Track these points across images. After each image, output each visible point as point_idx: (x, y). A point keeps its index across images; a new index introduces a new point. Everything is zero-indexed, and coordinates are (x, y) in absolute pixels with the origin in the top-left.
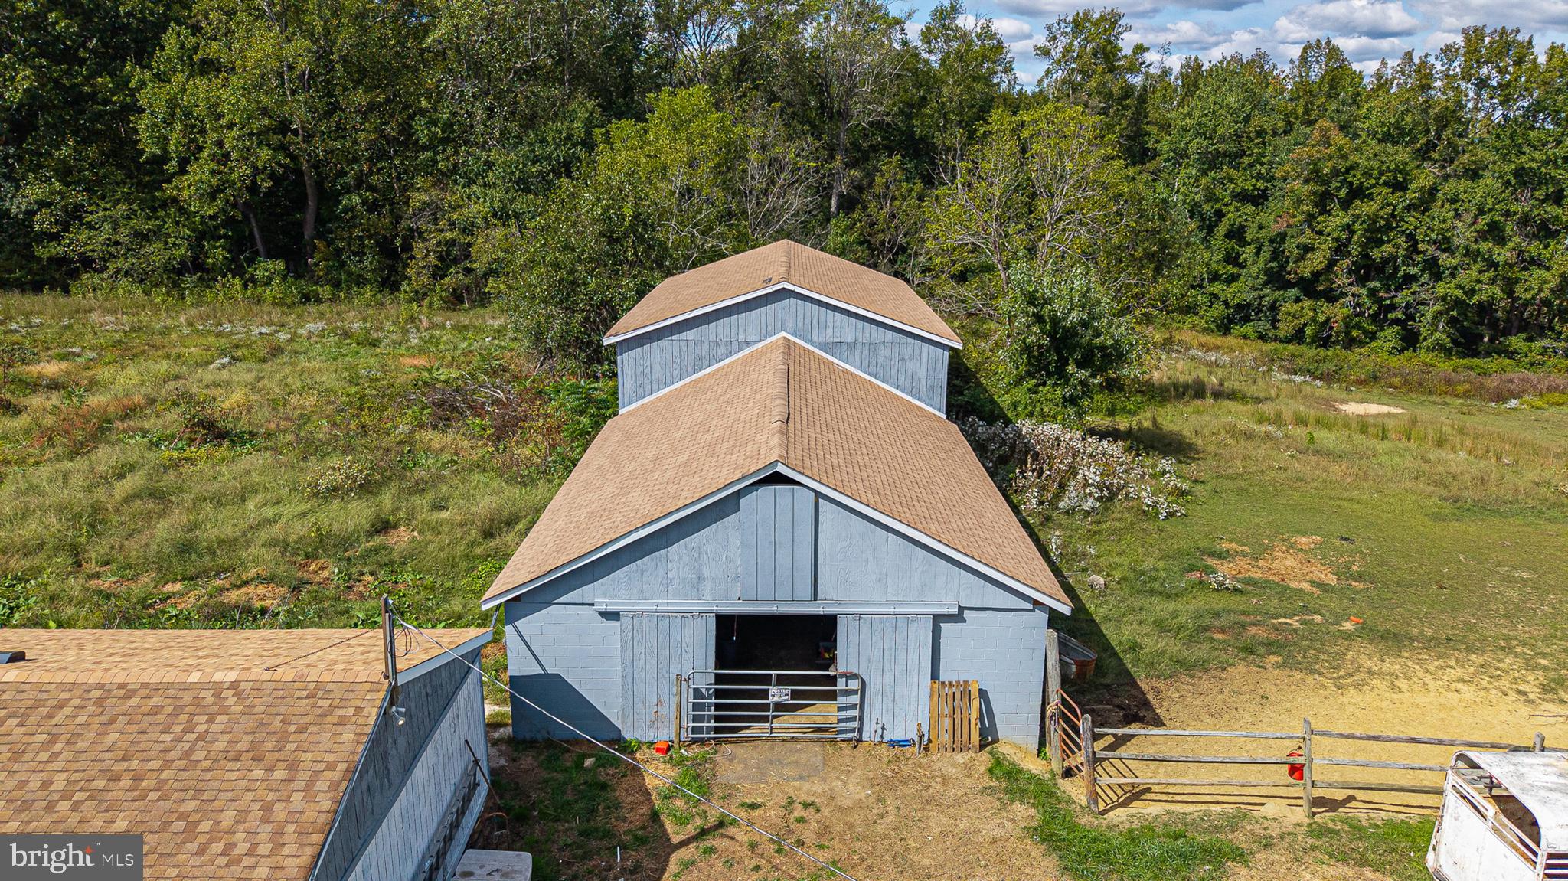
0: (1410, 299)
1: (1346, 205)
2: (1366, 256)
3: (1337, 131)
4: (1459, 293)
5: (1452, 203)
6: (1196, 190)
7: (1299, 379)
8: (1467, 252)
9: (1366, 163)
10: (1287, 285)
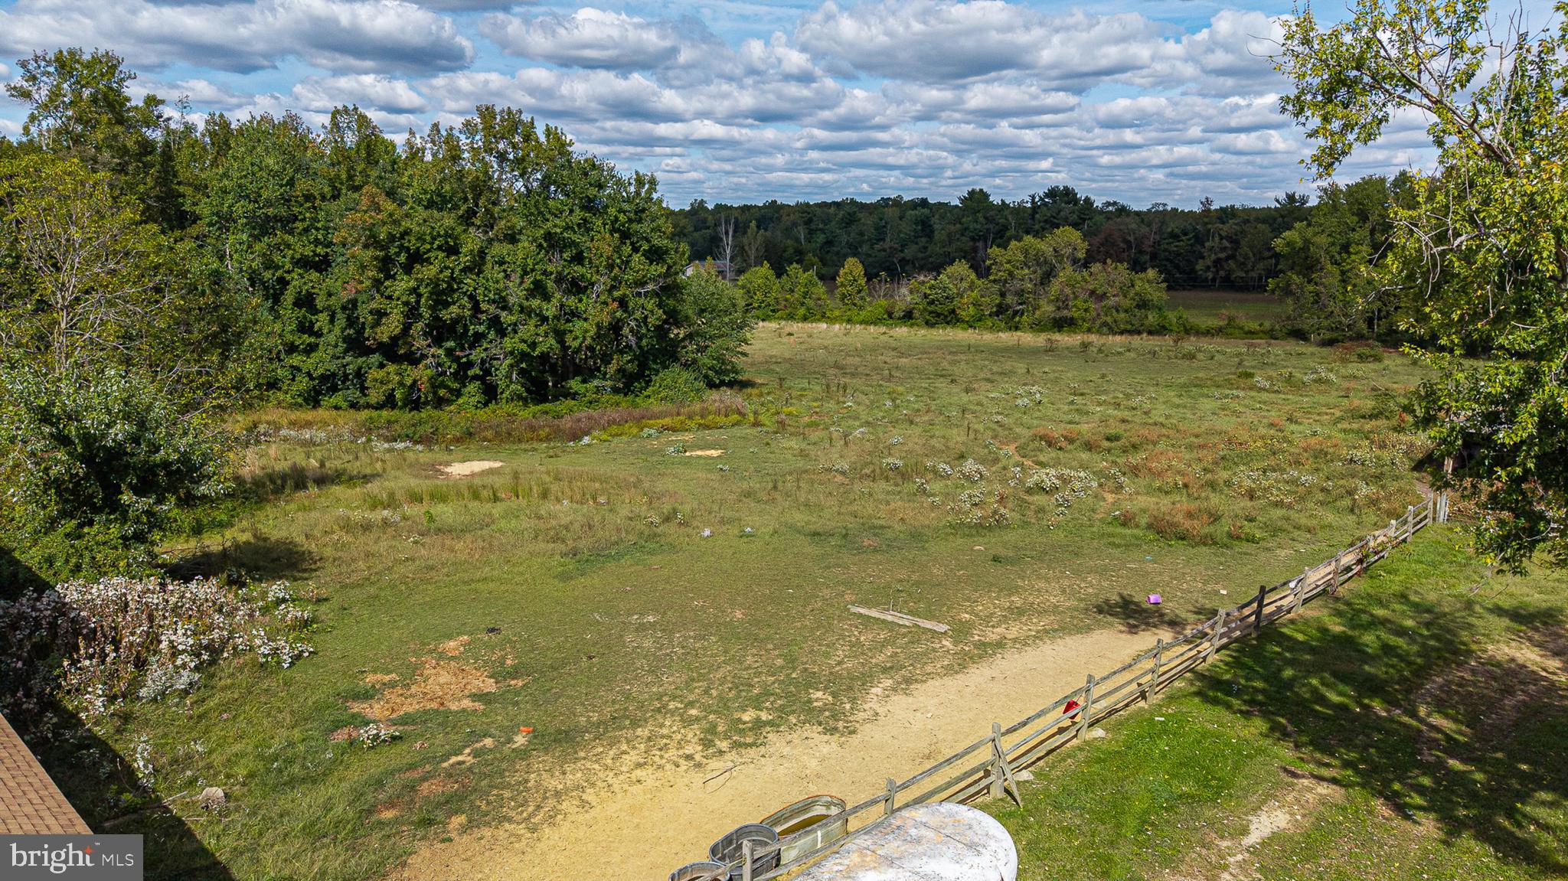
0: (484, 355)
1: (408, 269)
2: (437, 319)
3: (384, 196)
4: (524, 347)
5: (500, 265)
6: (252, 257)
7: (400, 445)
8: (522, 310)
9: (418, 229)
10: (368, 351)
